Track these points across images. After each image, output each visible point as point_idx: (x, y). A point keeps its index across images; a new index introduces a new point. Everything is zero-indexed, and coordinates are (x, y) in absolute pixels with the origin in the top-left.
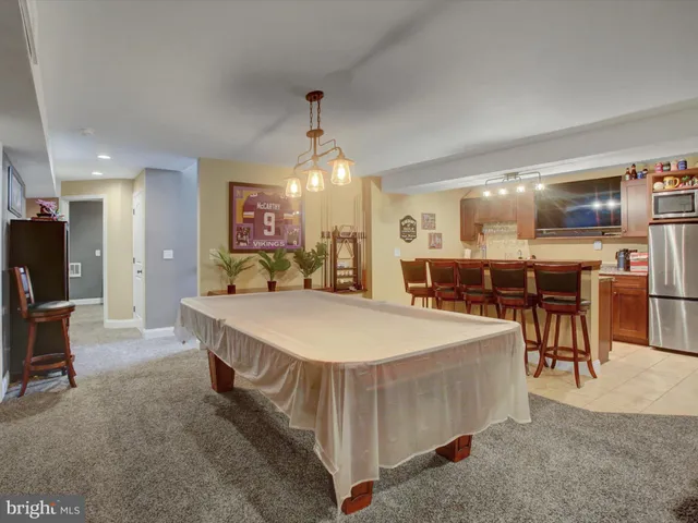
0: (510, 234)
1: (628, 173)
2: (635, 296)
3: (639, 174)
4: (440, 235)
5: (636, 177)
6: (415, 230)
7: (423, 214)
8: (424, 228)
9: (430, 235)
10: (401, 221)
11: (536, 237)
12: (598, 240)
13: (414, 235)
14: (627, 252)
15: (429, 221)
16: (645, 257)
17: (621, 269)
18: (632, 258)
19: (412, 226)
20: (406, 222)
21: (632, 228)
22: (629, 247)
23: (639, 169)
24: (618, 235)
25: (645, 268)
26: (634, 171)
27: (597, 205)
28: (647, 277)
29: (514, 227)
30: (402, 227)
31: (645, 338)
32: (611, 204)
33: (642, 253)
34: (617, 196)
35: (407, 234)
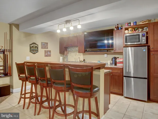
0: (76, 51)
1: (116, 27)
2: (119, 76)
3: (120, 28)
4: (50, 51)
5: (119, 29)
6: (38, 48)
7: (42, 43)
8: (42, 48)
9: (45, 51)
10: (30, 45)
11: (85, 52)
12: (106, 53)
13: (37, 51)
14: (115, 58)
15: (45, 45)
16: (122, 60)
17: (114, 65)
18: (118, 60)
19: (36, 47)
20: (33, 45)
21: (117, 49)
22: (116, 56)
23: (119, 26)
24: (113, 51)
25: (122, 65)
26: (118, 27)
27: (106, 42)
28: (123, 68)
29: (77, 49)
30: (31, 48)
31: (122, 93)
32: (110, 41)
33: (121, 59)
34: (112, 39)
35: (33, 50)
